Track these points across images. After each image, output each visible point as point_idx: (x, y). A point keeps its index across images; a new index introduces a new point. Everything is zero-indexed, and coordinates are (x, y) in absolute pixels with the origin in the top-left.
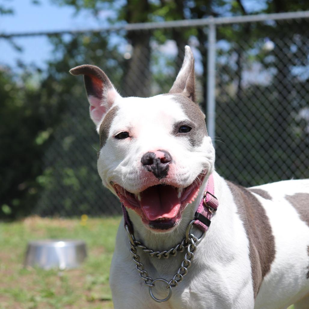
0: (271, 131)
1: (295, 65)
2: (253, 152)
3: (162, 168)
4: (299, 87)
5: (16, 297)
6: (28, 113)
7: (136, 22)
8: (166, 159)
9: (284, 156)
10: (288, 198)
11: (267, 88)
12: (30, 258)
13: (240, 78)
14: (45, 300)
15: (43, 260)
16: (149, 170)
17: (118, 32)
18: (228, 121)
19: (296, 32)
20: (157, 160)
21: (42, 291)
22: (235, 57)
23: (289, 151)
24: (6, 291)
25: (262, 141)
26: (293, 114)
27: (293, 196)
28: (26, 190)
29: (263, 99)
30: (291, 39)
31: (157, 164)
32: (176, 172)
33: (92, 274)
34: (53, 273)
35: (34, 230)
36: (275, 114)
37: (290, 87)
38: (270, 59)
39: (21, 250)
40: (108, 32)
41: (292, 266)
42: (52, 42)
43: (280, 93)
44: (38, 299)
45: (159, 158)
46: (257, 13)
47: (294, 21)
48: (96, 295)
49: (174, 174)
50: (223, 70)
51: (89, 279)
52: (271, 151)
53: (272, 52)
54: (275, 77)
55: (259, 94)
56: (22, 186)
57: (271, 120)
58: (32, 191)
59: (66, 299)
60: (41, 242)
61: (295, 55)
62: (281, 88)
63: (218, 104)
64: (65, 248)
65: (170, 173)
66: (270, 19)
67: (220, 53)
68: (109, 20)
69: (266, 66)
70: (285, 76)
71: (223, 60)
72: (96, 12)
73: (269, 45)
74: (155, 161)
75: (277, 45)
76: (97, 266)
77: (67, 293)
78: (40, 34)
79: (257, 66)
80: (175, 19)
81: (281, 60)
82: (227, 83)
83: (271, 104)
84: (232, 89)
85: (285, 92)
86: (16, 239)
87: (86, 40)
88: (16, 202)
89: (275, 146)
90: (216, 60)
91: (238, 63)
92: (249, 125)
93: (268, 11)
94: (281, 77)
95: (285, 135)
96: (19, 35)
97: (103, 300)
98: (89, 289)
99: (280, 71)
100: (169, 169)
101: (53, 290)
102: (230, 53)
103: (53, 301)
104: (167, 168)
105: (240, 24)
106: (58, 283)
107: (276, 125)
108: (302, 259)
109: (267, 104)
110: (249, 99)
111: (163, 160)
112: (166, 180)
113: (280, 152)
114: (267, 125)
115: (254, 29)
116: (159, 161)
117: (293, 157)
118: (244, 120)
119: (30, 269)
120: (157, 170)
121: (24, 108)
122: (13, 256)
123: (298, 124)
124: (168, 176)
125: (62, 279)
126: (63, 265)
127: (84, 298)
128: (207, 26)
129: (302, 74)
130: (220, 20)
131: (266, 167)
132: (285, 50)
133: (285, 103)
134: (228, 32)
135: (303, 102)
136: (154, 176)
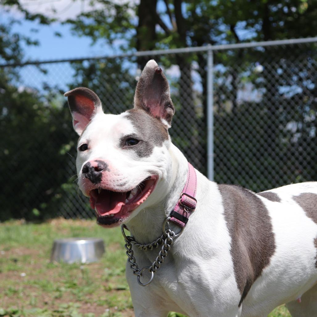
0: (262, 141)
1: (281, 85)
2: (247, 160)
3: (95, 175)
4: (285, 103)
5: (44, 288)
6: (53, 129)
7: (145, 50)
8: (99, 168)
9: (274, 163)
10: (295, 198)
11: (258, 105)
12: (56, 253)
13: (235, 97)
14: (69, 290)
15: (67, 255)
16: (86, 177)
17: (130, 58)
18: (225, 133)
19: (282, 57)
20: (91, 169)
21: (66, 283)
22: (230, 79)
23: (277, 159)
24: (35, 283)
25: (254, 150)
26: (281, 127)
27: (299, 196)
28: (53, 195)
29: (254, 114)
30: (278, 62)
31: (92, 172)
32: (109, 178)
33: (109, 268)
34: (75, 267)
35: (59, 229)
36: (266, 127)
37: (277, 103)
38: (260, 80)
39: (49, 247)
40: (121, 58)
41: (297, 258)
42: (73, 67)
43: (269, 109)
44: (63, 289)
45: (93, 167)
46: (248, 41)
47: (280, 47)
48: (112, 286)
49: (107, 180)
50: (220, 90)
51: (107, 271)
52: (262, 159)
53: (262, 74)
54: (265, 95)
55: (251, 110)
56: (49, 192)
57: (262, 132)
58: (58, 196)
59: (86, 289)
60: (65, 240)
61: (281, 76)
62: (269, 104)
63: (216, 118)
64: (86, 245)
65: (103, 179)
66: (260, 46)
67: (218, 75)
68: (122, 48)
69: (257, 86)
70: (273, 95)
71: (220, 81)
72: (111, 42)
73: (259, 68)
74: (89, 169)
75: (265, 68)
76: (113, 261)
77: (88, 284)
78: (63, 61)
79: (249, 86)
80: (178, 47)
81: (269, 81)
82: (224, 101)
83: (262, 118)
84: (229, 106)
85: (273, 108)
86: (44, 237)
87: (102, 65)
88: (43, 206)
89: (266, 154)
90: (214, 81)
91: (233, 83)
92: (243, 136)
93: (258, 39)
94: (269, 95)
95: (273, 145)
96: (45, 62)
97: (119, 289)
98: (107, 281)
99: (269, 90)
100: (102, 176)
101: (76, 282)
102: (226, 75)
103: (75, 291)
104: (101, 175)
105: (233, 50)
106: (80, 275)
107: (266, 136)
108: (309, 251)
109: (258, 118)
110: (243, 114)
111: (97, 169)
112: (100, 185)
113: (270, 159)
114: (258, 136)
115: (246, 54)
116: (93, 169)
117: (281, 163)
118: (239, 132)
119: (56, 263)
120: (91, 177)
121: (50, 124)
122: (41, 252)
123: (285, 136)
124: (102, 182)
125: (83, 272)
126: (84, 260)
127: (102, 288)
128: (206, 52)
129: (288, 92)
130: (216, 47)
131: (258, 172)
132: (273, 72)
133: (273, 118)
134: (224, 57)
135: (289, 117)
136: (90, 182)
